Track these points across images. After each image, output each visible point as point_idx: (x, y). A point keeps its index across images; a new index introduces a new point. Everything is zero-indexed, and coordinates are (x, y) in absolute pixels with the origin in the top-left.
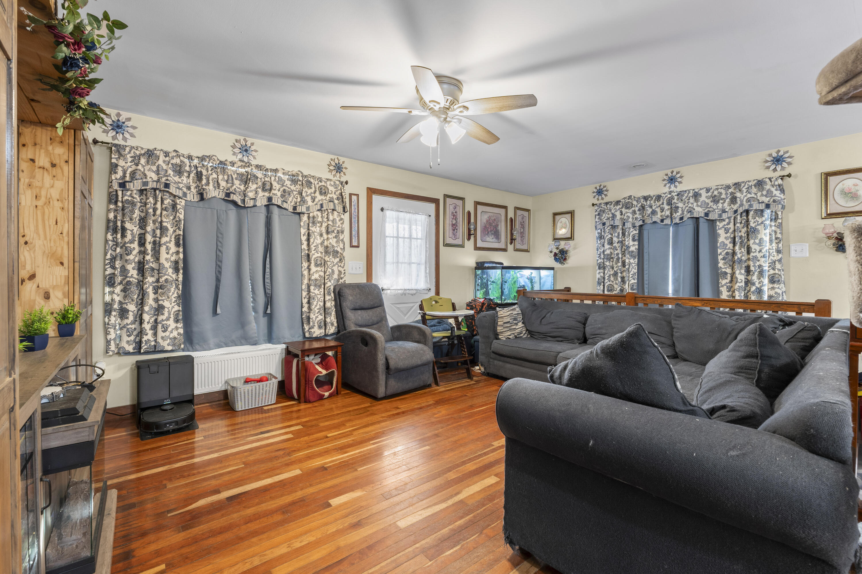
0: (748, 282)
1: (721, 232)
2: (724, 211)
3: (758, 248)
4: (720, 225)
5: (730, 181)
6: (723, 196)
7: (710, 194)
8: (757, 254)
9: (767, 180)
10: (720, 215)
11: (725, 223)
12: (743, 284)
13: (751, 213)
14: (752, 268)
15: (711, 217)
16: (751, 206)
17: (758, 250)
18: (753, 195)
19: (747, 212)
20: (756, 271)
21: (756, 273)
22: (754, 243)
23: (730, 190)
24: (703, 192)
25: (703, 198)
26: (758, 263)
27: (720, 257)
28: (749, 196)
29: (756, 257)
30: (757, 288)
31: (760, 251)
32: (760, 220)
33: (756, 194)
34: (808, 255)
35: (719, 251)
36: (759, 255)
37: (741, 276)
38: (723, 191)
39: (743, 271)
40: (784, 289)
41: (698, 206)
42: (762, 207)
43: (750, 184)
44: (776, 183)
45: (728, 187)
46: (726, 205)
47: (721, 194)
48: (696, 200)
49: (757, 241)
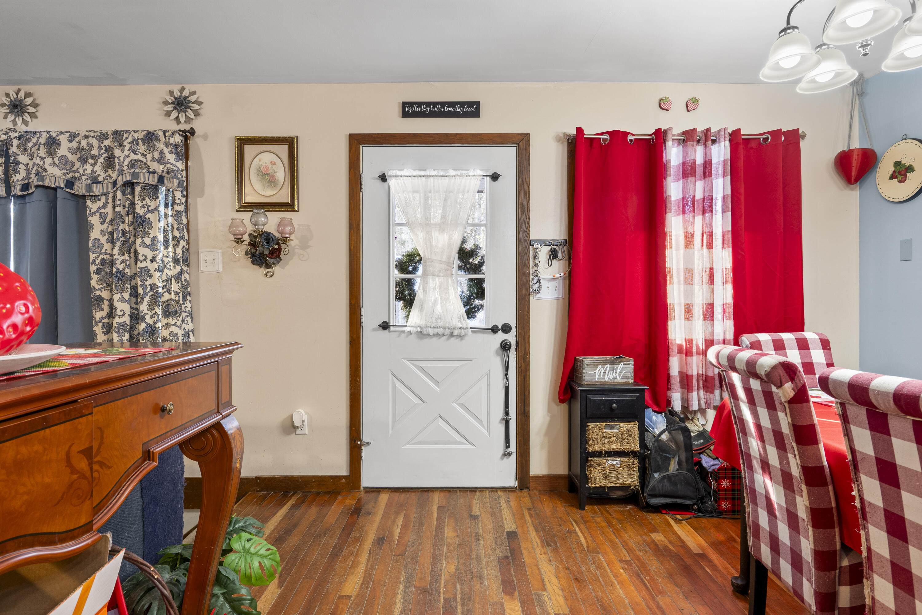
0: (136, 317)
1: (94, 220)
2: (95, 180)
3: (150, 254)
4: (93, 206)
5: (109, 128)
6: (95, 152)
7: (74, 144)
8: (148, 264)
9: (161, 133)
10: (90, 189)
11: (100, 203)
12: (127, 319)
13: (138, 189)
14: (140, 290)
15: (80, 189)
16: (135, 175)
17: (150, 257)
18: (140, 157)
19: (130, 185)
20: (145, 294)
21: (147, 299)
22: (143, 244)
23: (107, 143)
24: (64, 140)
25: (63, 151)
26: (149, 281)
27: (93, 268)
28: (133, 157)
29: (146, 270)
30: (148, 326)
31: (153, 260)
32: (153, 205)
33: (144, 156)
34: (221, 269)
35: (92, 256)
36: (152, 267)
37: (123, 307)
38: (95, 142)
39: (126, 296)
40: (190, 326)
41: (53, 164)
42: (153, 180)
43: (136, 135)
44: (172, 141)
45: (104, 136)
46: (98, 168)
47: (91, 146)
48: (51, 154)
49: (148, 241)
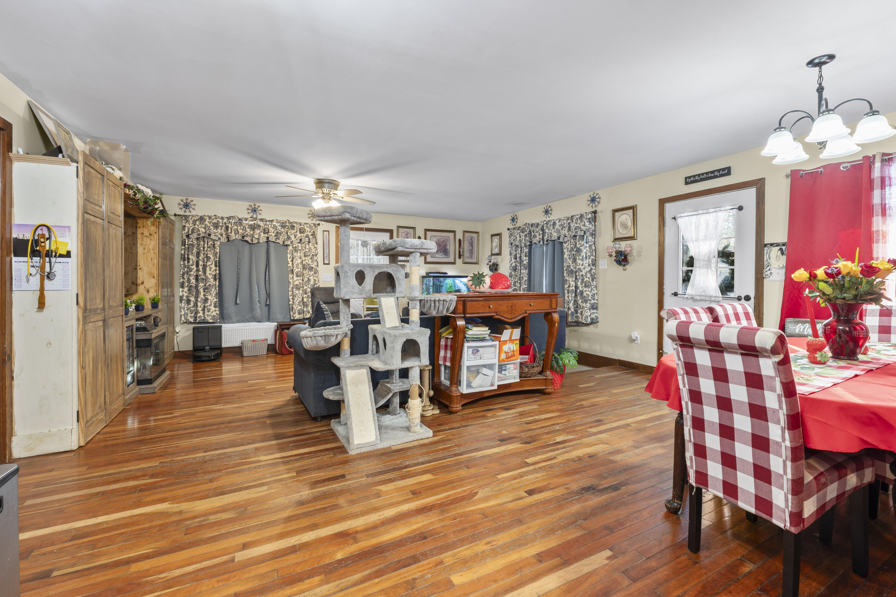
0: (576, 287)
1: (565, 250)
2: (565, 236)
3: (581, 262)
4: (565, 245)
5: (569, 215)
6: (565, 225)
7: (560, 223)
8: (580, 267)
9: (585, 214)
10: (564, 240)
11: (567, 244)
12: (574, 288)
13: (578, 237)
14: (578, 277)
15: (561, 240)
16: (576, 232)
17: (581, 264)
18: (578, 225)
19: (575, 236)
20: (580, 278)
21: (580, 280)
22: (579, 259)
23: (569, 221)
24: (557, 222)
25: (557, 226)
26: (581, 273)
27: (565, 269)
28: (576, 225)
29: (580, 269)
30: (580, 291)
31: (582, 265)
32: (582, 243)
33: (580, 224)
34: (606, 267)
35: (565, 264)
36: (582, 267)
37: (573, 283)
38: (565, 221)
39: (574, 279)
40: (595, 292)
41: (554, 232)
42: (582, 233)
43: (577, 217)
44: (588, 217)
45: (568, 219)
46: (566, 231)
47: (564, 223)
48: (554, 228)
49: (581, 258)
